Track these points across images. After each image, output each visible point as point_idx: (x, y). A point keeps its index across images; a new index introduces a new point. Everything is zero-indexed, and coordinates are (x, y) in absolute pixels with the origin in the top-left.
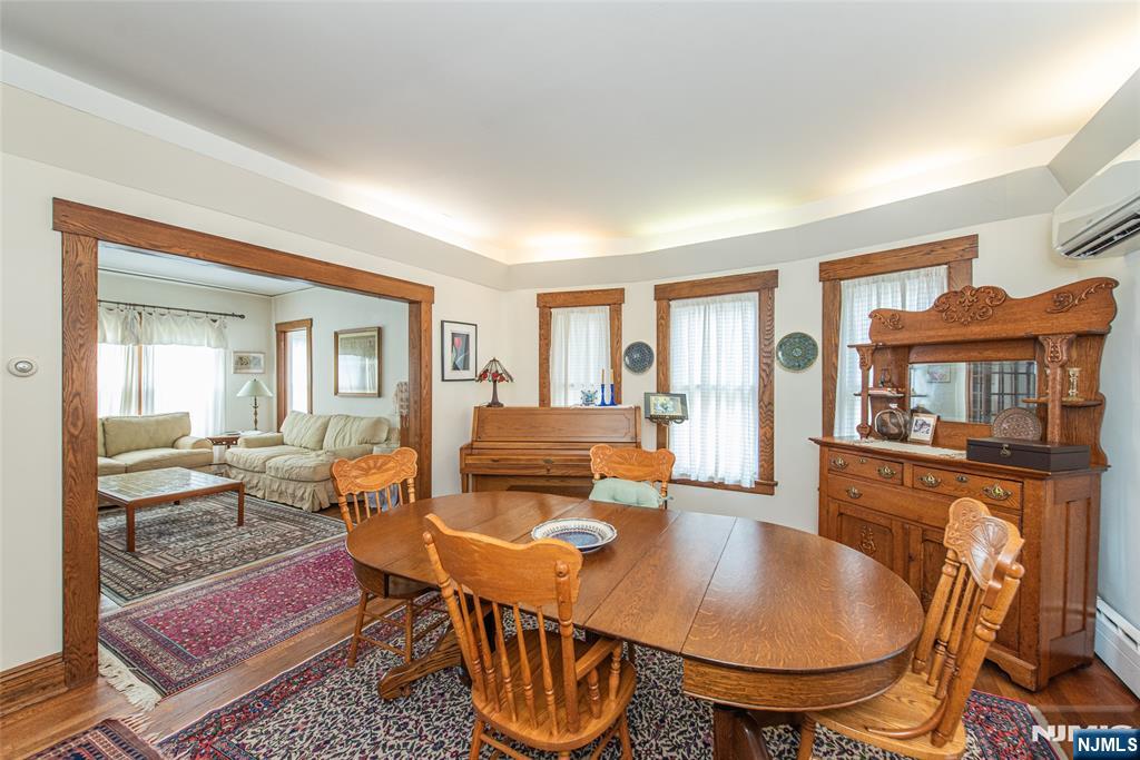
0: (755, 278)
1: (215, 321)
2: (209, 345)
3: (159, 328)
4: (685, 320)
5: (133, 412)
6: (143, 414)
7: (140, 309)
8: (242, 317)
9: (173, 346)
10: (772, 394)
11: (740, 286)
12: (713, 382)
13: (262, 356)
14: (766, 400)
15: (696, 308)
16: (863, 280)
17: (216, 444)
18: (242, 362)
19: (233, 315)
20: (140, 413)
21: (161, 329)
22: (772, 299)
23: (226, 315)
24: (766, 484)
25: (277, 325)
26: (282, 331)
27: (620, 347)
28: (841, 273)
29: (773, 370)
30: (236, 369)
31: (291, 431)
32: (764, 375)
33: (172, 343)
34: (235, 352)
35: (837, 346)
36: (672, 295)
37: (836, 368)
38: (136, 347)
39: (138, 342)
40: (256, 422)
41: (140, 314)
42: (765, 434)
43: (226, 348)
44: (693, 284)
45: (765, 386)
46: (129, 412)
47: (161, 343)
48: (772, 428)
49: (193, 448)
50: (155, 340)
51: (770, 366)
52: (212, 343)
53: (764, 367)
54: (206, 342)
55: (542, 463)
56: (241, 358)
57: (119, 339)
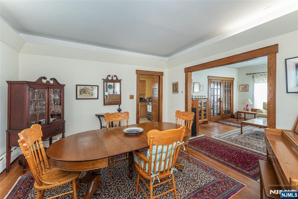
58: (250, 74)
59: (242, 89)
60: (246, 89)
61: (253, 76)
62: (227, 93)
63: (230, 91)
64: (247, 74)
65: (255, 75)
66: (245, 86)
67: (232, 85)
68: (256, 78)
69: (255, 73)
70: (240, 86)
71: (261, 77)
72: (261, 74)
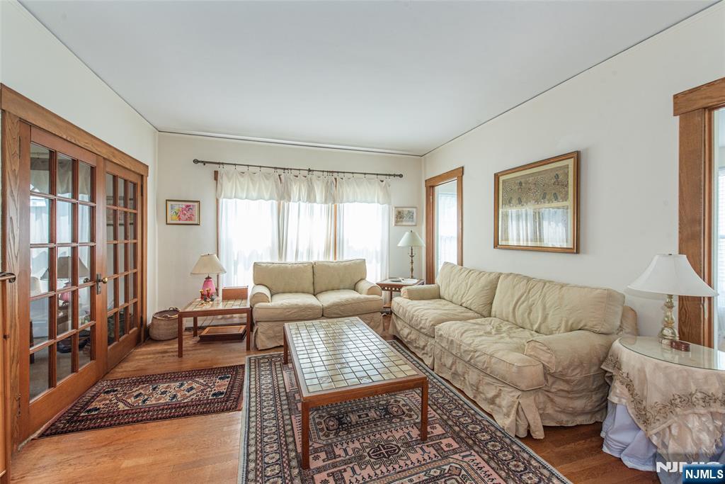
1: (382, 181)
2: (378, 202)
3: (347, 189)
5: (331, 259)
6: (337, 260)
7: (335, 174)
8: (401, 176)
9: (356, 203)
13: (414, 210)
17: (383, 289)
18: (400, 216)
19: (394, 175)
20: (335, 259)
21: (348, 190)
23: (390, 175)
25: (426, 181)
26: (431, 186)
30: (396, 222)
31: (448, 285)
33: (355, 201)
34: (396, 207)
38: (333, 205)
39: (334, 202)
40: (412, 270)
41: (336, 179)
43: (389, 204)
46: (329, 258)
47: (348, 202)
49: (368, 294)
50: (345, 199)
52: (381, 200)
54: (376, 199)
56: (399, 212)
57: (323, 200)
58: (204, 163)
59: (175, 217)
60: (190, 218)
61: (216, 173)
62: (121, 230)
63: (135, 224)
64: (196, 161)
65: (221, 169)
66: (187, 206)
67: (142, 195)
68: (225, 178)
69: (223, 164)
70: (169, 203)
71: (239, 177)
72: (240, 169)
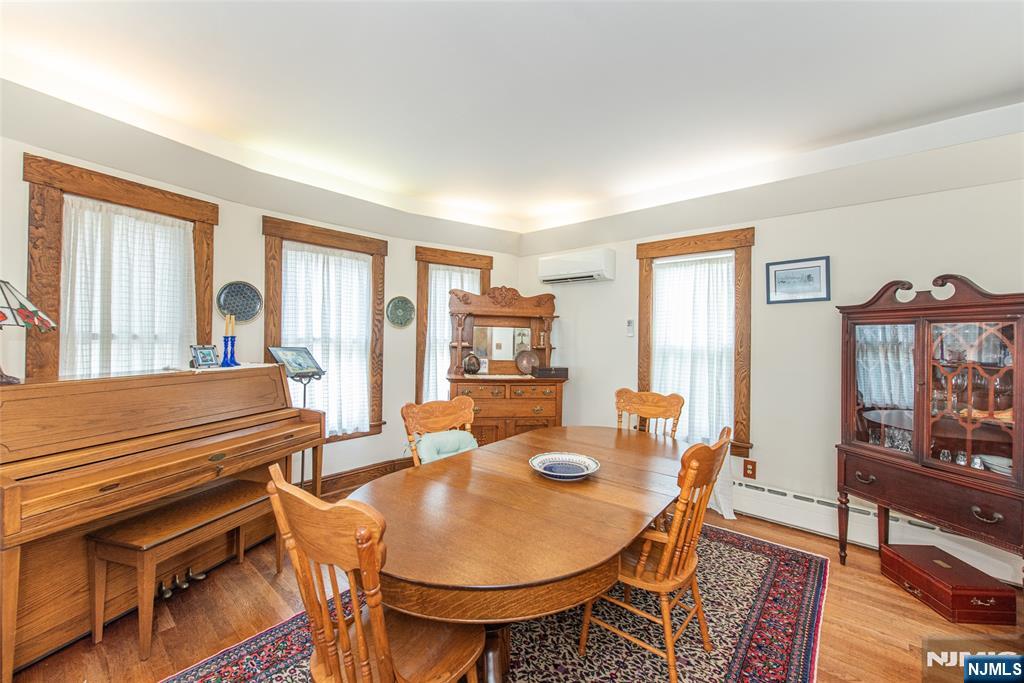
0: (371, 242)
4: (301, 267)
10: (382, 347)
11: (359, 246)
12: (333, 335)
14: (378, 352)
15: (314, 255)
16: (442, 266)
22: (383, 264)
24: (377, 426)
27: (211, 285)
28: (430, 258)
29: (382, 326)
32: (376, 329)
35: (427, 310)
36: (286, 235)
37: (426, 327)
42: (376, 382)
44: (314, 230)
45: (377, 340)
48: (381, 376)
51: (381, 322)
53: (377, 323)
55: (207, 463)
